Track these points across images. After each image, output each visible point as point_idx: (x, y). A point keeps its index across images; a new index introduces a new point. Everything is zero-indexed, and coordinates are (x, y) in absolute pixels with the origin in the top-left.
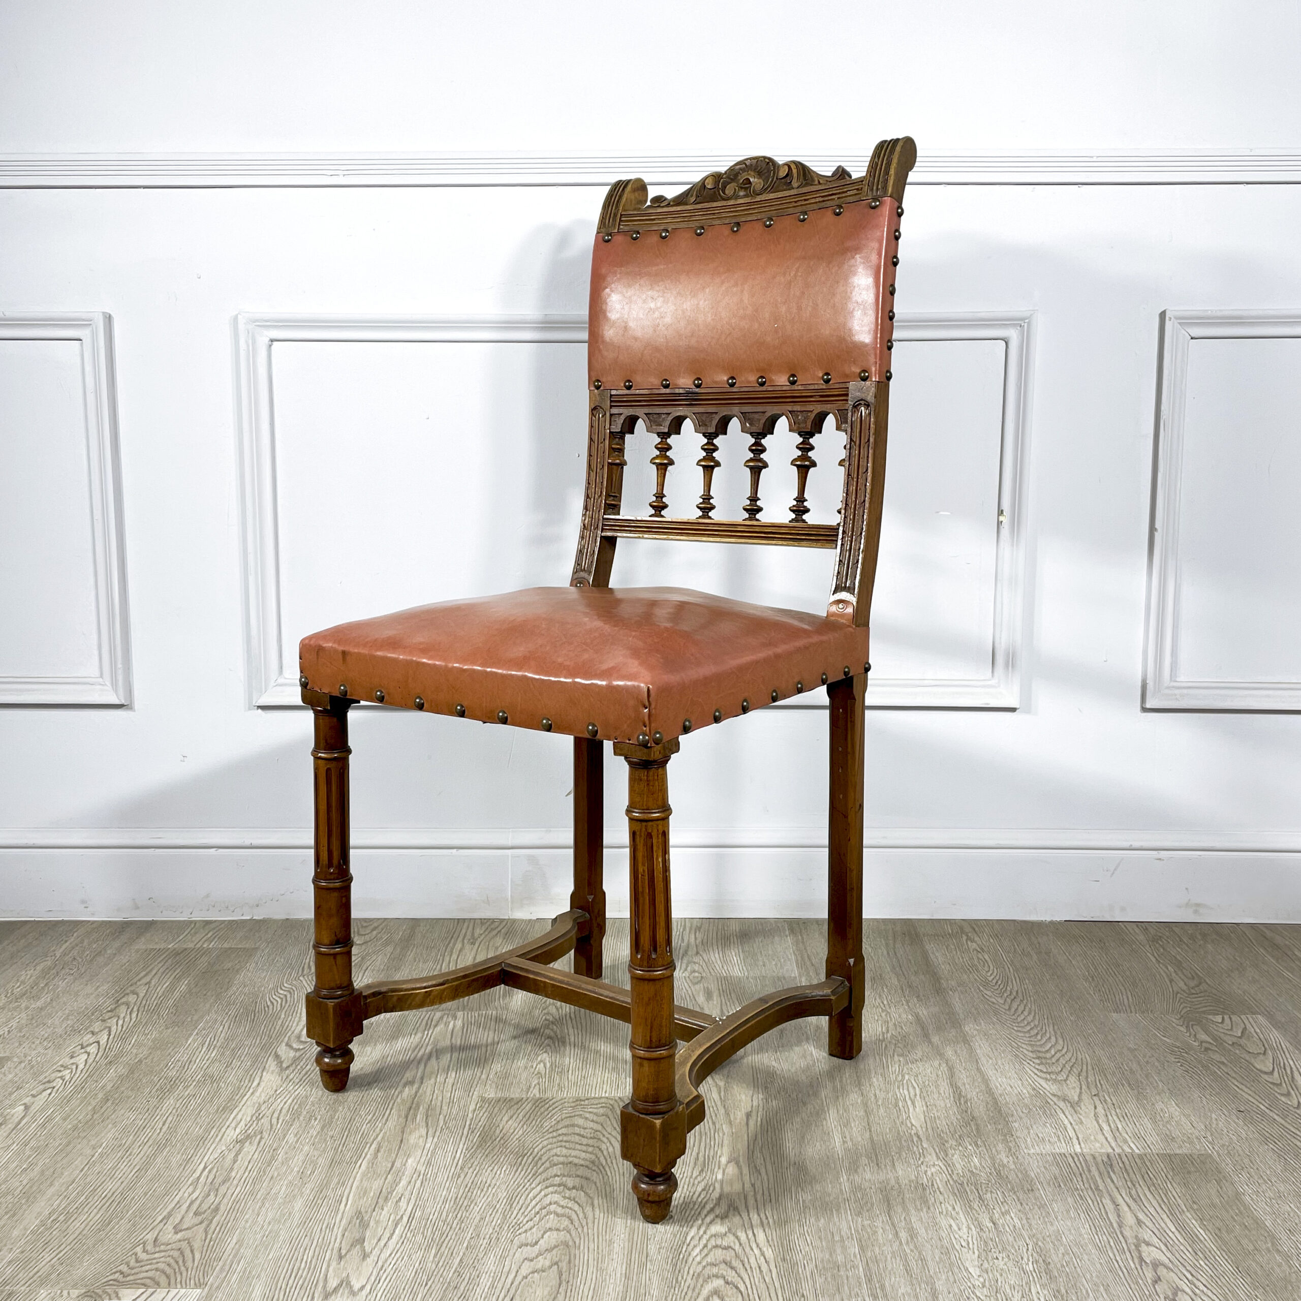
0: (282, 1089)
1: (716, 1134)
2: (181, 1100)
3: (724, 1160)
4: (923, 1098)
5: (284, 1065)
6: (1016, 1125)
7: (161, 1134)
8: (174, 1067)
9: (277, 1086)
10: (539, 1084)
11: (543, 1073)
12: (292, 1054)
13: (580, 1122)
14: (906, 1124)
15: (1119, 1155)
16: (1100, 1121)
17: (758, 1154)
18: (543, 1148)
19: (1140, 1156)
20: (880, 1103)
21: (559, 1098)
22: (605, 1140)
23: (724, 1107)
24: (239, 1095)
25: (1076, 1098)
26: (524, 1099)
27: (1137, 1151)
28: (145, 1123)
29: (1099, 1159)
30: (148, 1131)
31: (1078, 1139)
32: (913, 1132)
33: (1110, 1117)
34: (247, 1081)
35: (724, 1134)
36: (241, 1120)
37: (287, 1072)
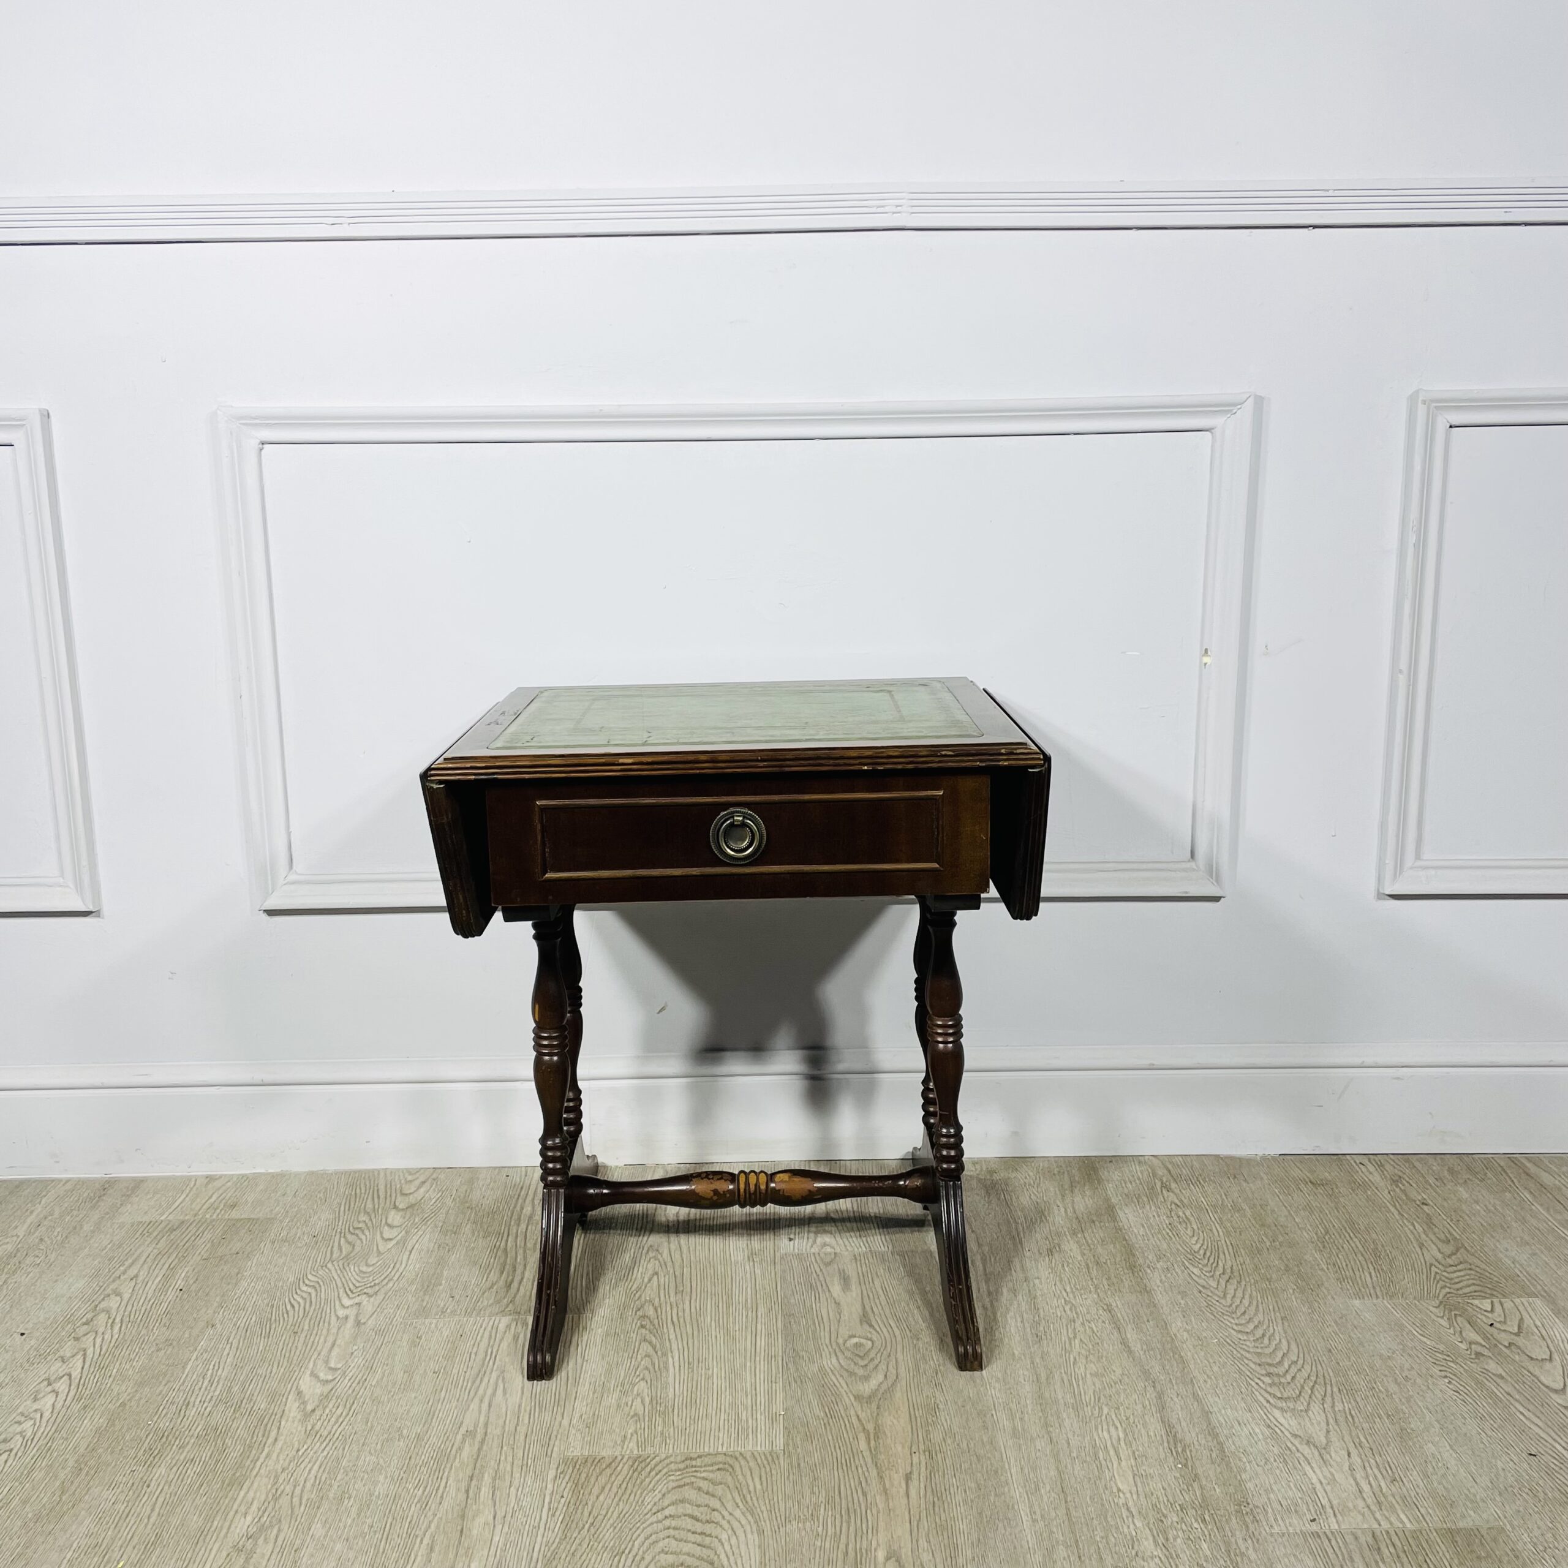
0: (305, 1447)
1: (869, 1511)
2: (175, 1469)
3: (881, 1555)
4: (1129, 1444)
5: (309, 1408)
6: (1250, 1485)
7: (149, 1526)
8: (167, 1414)
9: (299, 1444)
10: (636, 1432)
11: (641, 1413)
12: (319, 1389)
13: (690, 1493)
14: (1112, 1492)
15: (1387, 1532)
16: (1358, 1476)
17: (923, 1543)
18: (647, 1538)
19: (1416, 1534)
20: (1074, 1455)
21: (664, 1456)
22: (726, 1526)
23: (876, 1465)
24: (250, 1459)
25: (1324, 1441)
26: (620, 1458)
27: (1408, 1525)
28: (128, 1508)
29: (1362, 1540)
30: (132, 1522)
31: (1332, 1507)
32: (1122, 1501)
33: (1368, 1469)
34: (260, 1435)
35: (878, 1512)
36: (253, 1500)
37: (313, 1417)
